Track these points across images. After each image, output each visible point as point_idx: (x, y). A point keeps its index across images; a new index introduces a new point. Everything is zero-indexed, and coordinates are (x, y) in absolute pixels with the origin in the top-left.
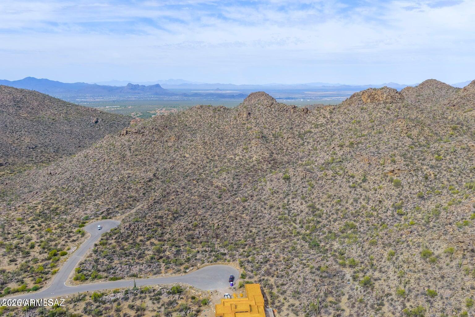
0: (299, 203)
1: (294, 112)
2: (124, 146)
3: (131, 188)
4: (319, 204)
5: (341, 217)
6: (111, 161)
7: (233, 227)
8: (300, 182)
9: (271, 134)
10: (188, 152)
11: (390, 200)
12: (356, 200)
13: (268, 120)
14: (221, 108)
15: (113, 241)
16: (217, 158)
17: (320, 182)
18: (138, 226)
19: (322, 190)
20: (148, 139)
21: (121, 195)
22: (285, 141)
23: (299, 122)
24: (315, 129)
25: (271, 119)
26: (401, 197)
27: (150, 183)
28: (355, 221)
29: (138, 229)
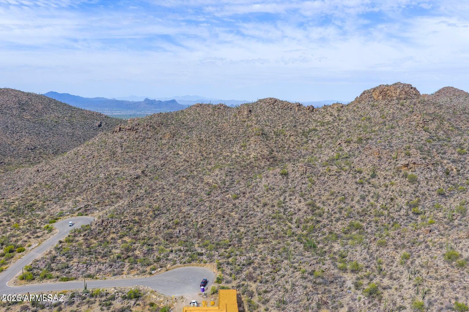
0: (297, 201)
1: (299, 110)
2: (116, 143)
3: (117, 185)
4: (320, 202)
5: (345, 216)
6: (100, 158)
7: (219, 226)
8: (300, 178)
9: (273, 132)
10: (182, 150)
11: (404, 197)
12: (363, 198)
13: (270, 117)
14: (221, 106)
15: (80, 238)
16: (212, 155)
17: (322, 178)
18: (111, 222)
19: (324, 187)
20: (141, 136)
21: (105, 192)
22: (287, 139)
23: (304, 120)
24: (320, 127)
25: (273, 116)
26: (417, 194)
27: (137, 181)
28: (361, 221)
29: (112, 226)
